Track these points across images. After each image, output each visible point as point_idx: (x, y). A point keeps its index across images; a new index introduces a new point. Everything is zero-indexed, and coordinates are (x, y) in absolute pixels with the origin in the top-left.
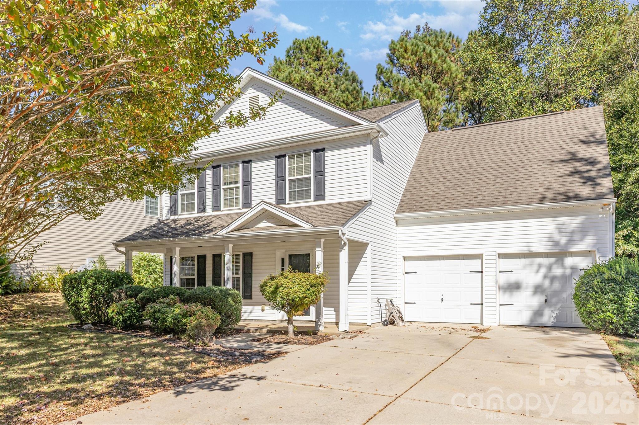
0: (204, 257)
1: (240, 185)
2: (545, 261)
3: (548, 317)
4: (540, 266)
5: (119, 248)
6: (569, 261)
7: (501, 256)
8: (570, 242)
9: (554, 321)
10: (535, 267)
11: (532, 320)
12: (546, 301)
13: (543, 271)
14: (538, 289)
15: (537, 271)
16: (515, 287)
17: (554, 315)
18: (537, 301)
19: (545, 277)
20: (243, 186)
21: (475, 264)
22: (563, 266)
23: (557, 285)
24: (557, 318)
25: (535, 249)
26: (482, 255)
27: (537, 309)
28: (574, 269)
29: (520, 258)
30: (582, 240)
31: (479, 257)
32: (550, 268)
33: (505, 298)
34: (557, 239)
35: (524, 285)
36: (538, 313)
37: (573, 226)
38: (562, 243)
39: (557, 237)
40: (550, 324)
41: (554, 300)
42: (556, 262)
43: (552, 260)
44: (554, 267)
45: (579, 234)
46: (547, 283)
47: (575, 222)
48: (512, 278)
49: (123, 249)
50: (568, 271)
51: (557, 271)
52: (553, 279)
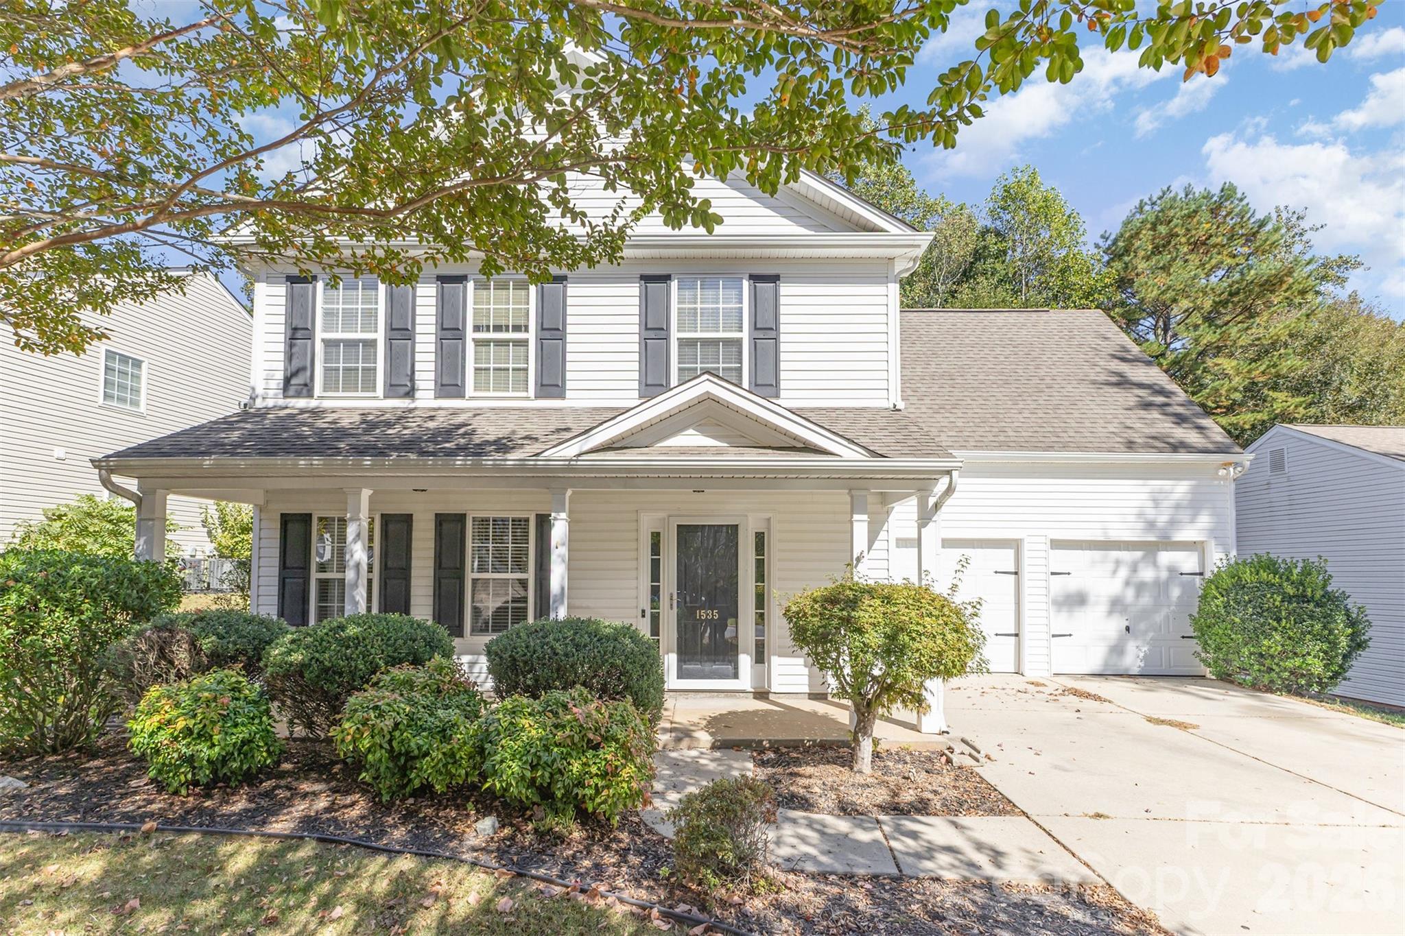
0: (407, 519)
1: (531, 336)
2: (1127, 556)
3: (1133, 658)
4: (1118, 563)
5: (116, 479)
6: (1165, 557)
7: (1057, 544)
8: (1173, 523)
9: (1142, 664)
10: (1111, 566)
11: (1106, 664)
12: (1128, 629)
13: (1123, 573)
14: (1116, 605)
15: (1115, 572)
16: (1077, 600)
17: (1142, 655)
18: (1114, 626)
19: (1127, 583)
20: (540, 340)
21: (1005, 559)
22: (1155, 564)
23: (1146, 600)
24: (1145, 658)
25: (1115, 535)
26: (1021, 540)
27: (1112, 643)
28: (1172, 570)
29: (1082, 549)
30: (1192, 521)
31: (1015, 545)
32: (1134, 568)
33: (1061, 622)
34: (1151, 517)
35: (1092, 599)
36: (1117, 650)
37: (1176, 496)
38: (1160, 525)
39: (1151, 513)
40: (1135, 671)
41: (1142, 626)
42: (1144, 558)
43: (1138, 554)
44: (1141, 566)
45: (1189, 512)
46: (1130, 594)
47: (1181, 489)
48: (1072, 584)
49: (132, 484)
50: (1164, 575)
51: (1147, 574)
52: (1141, 587)
